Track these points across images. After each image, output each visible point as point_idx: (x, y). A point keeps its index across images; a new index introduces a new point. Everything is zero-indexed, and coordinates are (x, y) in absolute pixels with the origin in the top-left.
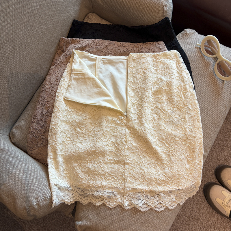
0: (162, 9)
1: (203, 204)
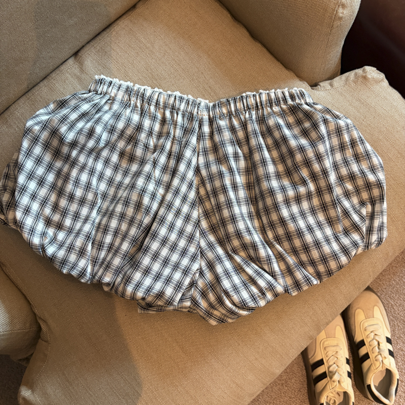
0: (334, 10)
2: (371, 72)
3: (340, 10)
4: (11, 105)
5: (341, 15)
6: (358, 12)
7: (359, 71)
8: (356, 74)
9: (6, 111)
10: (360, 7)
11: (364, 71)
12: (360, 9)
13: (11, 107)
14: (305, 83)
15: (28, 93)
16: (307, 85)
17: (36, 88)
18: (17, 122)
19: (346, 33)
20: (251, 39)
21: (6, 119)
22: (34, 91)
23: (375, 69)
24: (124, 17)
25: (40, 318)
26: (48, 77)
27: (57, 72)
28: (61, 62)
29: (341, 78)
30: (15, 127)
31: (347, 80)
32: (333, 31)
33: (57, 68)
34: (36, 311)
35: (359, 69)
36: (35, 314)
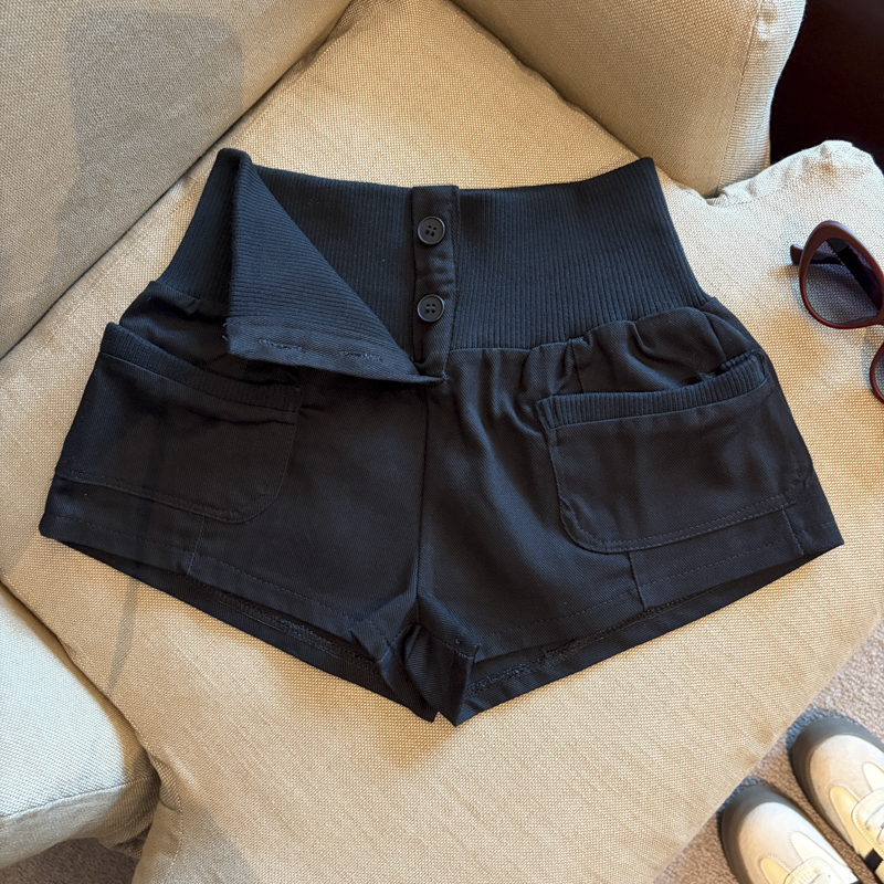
0: (746, 28)
1: (707, 850)
2: (841, 152)
3: (762, 26)
4: (56, 301)
5: (764, 37)
6: (803, 24)
7: (811, 153)
8: (806, 161)
9: (48, 316)
10: (806, 12)
11: (823, 151)
12: (804, 18)
13: (57, 305)
14: (693, 191)
15: (91, 272)
16: (698, 195)
17: (108, 259)
18: (72, 339)
19: (779, 74)
20: (563, 105)
21: (50, 332)
22: (102, 265)
23: (850, 144)
24: (282, 86)
25: (155, 758)
26: (130, 233)
27: (149, 219)
28: (156, 197)
29: (772, 174)
30: (69, 349)
31: (786, 174)
32: (749, 73)
33: (147, 211)
34: (146, 745)
35: (812, 149)
36: (145, 751)
